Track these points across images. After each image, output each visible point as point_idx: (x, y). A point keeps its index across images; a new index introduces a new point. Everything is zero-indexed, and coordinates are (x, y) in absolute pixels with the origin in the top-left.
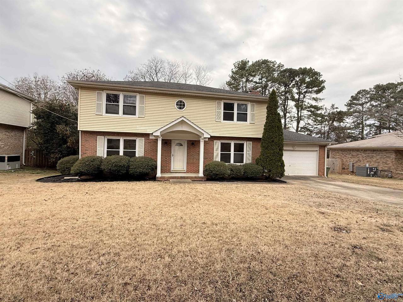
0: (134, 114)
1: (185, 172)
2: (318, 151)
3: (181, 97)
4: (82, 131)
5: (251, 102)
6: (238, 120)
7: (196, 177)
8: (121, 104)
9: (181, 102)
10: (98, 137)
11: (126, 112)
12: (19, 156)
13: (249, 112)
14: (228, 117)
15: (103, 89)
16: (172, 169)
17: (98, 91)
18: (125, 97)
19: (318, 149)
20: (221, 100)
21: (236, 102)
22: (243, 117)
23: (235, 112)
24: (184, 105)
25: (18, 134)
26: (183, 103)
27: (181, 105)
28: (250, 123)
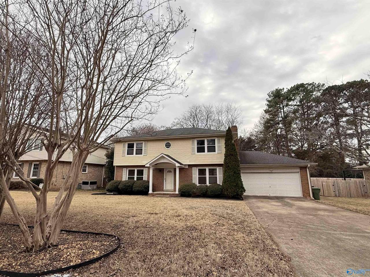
0: (141, 154)
1: (172, 191)
2: (299, 172)
3: (168, 140)
4: (116, 166)
5: (217, 137)
6: (208, 152)
7: (173, 194)
8: (135, 149)
9: (168, 143)
10: (123, 169)
11: (137, 153)
12: (96, 182)
13: (216, 145)
14: (201, 150)
15: (126, 142)
16: (164, 189)
17: (124, 143)
18: (137, 144)
19: (299, 170)
20: (195, 139)
21: (206, 138)
22: (212, 149)
23: (206, 146)
24: (170, 145)
25: (100, 168)
26: (170, 143)
27: (168, 146)
28: (218, 153)
